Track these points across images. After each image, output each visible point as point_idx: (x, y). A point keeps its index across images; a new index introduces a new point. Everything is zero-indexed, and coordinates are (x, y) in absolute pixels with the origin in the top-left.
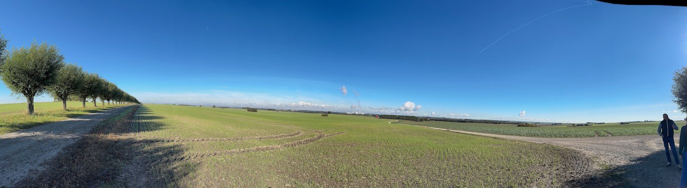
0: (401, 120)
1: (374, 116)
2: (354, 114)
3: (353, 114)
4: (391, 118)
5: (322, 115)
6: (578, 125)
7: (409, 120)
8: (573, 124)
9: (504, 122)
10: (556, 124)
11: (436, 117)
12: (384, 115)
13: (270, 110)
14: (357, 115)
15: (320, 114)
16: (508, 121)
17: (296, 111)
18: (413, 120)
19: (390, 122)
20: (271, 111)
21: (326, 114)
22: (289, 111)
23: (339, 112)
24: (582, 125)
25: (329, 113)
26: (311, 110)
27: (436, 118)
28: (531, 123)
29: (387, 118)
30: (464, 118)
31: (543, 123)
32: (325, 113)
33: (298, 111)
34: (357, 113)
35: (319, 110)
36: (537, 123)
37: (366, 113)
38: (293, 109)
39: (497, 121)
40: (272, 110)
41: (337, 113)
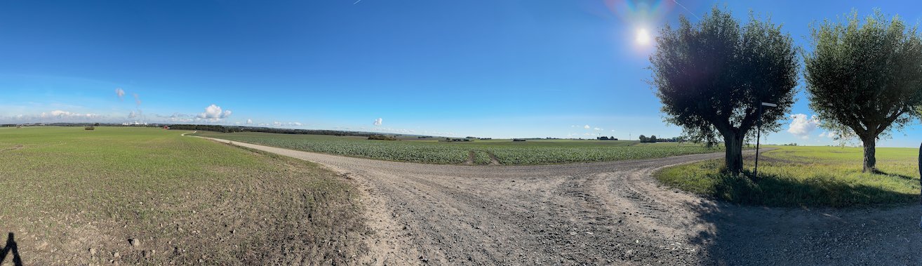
0: (201, 131)
1: (162, 126)
2: (134, 125)
3: (131, 126)
4: (187, 129)
5: (86, 129)
6: (455, 140)
7: (212, 130)
8: (448, 139)
9: (351, 134)
10: (424, 137)
11: (253, 126)
12: (176, 125)
13: (7, 125)
14: (137, 126)
15: (84, 128)
16: (358, 132)
17: (47, 125)
18: (218, 131)
19: (183, 134)
20: (8, 128)
21: (90, 127)
22: (38, 125)
23: (112, 122)
24: (459, 140)
25: (97, 125)
26: (71, 122)
27: (253, 128)
28: (390, 134)
29: (181, 129)
30: (293, 128)
31: (406, 136)
32: (92, 125)
33: (52, 125)
34: (137, 123)
35: (83, 122)
36: (397, 135)
37: (151, 123)
38: (43, 122)
39: (343, 132)
40: (10, 125)
41: (109, 125)
